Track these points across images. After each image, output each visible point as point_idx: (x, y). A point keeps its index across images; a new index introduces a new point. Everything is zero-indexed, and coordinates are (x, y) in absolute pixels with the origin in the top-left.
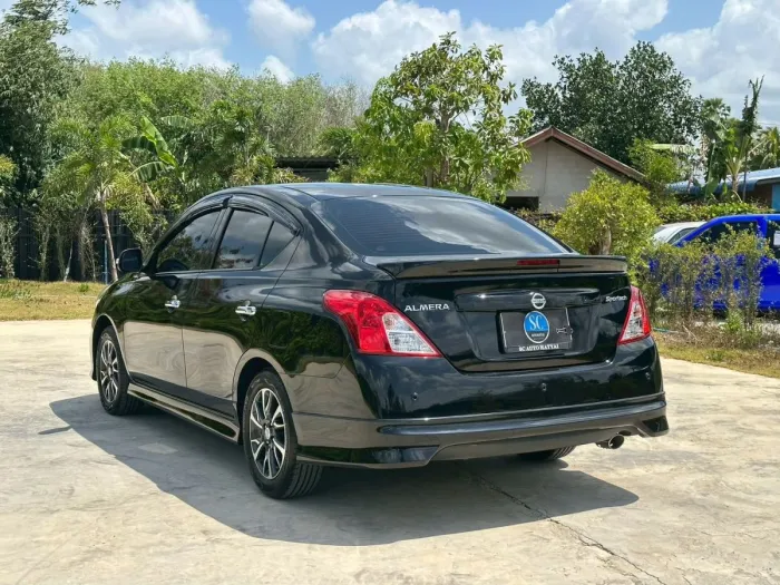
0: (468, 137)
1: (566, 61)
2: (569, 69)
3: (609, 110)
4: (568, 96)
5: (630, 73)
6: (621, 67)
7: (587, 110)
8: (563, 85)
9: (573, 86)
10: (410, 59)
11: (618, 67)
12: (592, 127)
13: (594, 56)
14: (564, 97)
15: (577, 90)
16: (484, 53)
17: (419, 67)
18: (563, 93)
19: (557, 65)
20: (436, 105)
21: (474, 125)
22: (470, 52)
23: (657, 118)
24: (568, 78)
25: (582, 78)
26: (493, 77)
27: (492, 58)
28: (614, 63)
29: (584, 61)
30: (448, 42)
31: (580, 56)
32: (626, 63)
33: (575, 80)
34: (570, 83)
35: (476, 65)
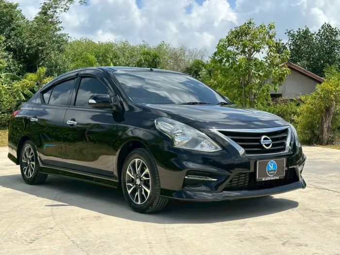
0: (261, 63)
1: (292, 32)
2: (293, 36)
3: (312, 54)
4: (292, 48)
5: (321, 37)
6: (317, 35)
7: (302, 54)
8: (290, 43)
9: (295, 44)
10: (234, 30)
11: (315, 35)
12: (305, 62)
13: (305, 30)
14: (290, 48)
15: (297, 45)
16: (267, 26)
17: (238, 33)
18: (290, 47)
19: (287, 34)
20: (246, 50)
21: (264, 58)
22: (261, 26)
23: (334, 57)
24: (292, 40)
25: (299, 39)
26: (271, 37)
27: (270, 28)
28: (313, 33)
29: (300, 32)
30: (250, 23)
31: (298, 30)
32: (319, 32)
33: (295, 41)
34: (293, 42)
35: (264, 31)
